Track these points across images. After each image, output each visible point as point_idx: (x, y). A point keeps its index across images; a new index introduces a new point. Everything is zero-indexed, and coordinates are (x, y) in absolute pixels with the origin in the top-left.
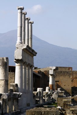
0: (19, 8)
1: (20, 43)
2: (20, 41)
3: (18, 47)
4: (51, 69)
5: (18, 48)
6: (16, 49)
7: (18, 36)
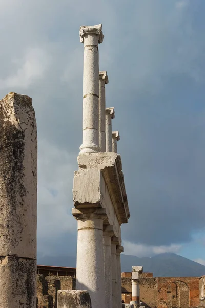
0: (86, 29)
1: (91, 151)
2: (93, 145)
3: (87, 164)
4: (135, 271)
5: (84, 167)
6: (80, 170)
7: (84, 127)
